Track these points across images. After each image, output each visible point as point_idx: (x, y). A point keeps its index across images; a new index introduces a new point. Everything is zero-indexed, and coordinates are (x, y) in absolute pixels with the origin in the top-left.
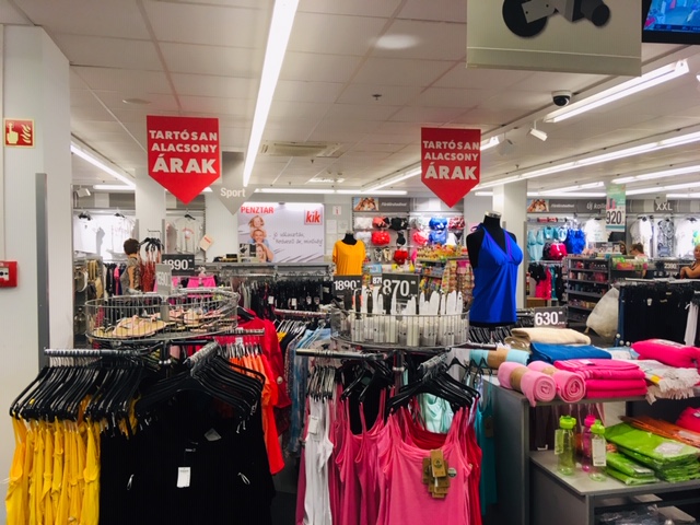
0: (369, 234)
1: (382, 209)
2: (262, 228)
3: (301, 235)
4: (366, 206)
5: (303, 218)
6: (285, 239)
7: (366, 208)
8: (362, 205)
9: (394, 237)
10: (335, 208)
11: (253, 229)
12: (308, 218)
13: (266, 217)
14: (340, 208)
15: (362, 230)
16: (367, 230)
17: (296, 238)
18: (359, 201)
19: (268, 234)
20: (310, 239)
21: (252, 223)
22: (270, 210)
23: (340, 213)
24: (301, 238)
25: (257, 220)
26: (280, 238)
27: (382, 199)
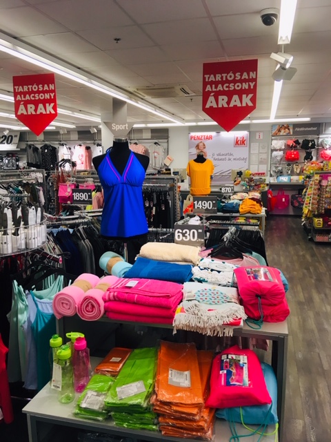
0: (281, 153)
1: (295, 133)
2: (204, 150)
3: (231, 155)
4: (283, 131)
5: (233, 142)
6: (220, 157)
7: (282, 133)
8: (279, 131)
9: (303, 155)
10: (257, 134)
11: (198, 151)
12: (237, 142)
13: (207, 143)
14: (261, 134)
15: (276, 150)
16: (280, 150)
17: (227, 157)
18: (277, 127)
19: (208, 154)
20: (238, 158)
21: (197, 147)
22: (210, 138)
23: (261, 138)
24: (231, 157)
25: (201, 145)
26: (217, 157)
27: (296, 125)
